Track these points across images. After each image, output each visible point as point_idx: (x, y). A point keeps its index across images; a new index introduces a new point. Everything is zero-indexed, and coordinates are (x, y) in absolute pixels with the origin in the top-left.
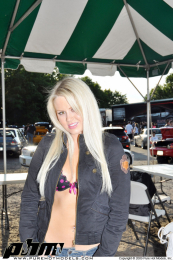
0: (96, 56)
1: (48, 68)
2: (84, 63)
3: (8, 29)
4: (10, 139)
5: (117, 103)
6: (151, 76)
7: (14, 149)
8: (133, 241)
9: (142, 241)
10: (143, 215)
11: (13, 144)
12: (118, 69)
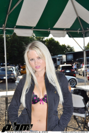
0: (55, 27)
1: (29, 33)
2: (49, 31)
3: (7, 14)
4: (11, 72)
5: (69, 51)
6: (86, 36)
7: (13, 77)
8: (77, 127)
9: (82, 127)
10: (82, 113)
11: (12, 75)
12: (67, 34)
